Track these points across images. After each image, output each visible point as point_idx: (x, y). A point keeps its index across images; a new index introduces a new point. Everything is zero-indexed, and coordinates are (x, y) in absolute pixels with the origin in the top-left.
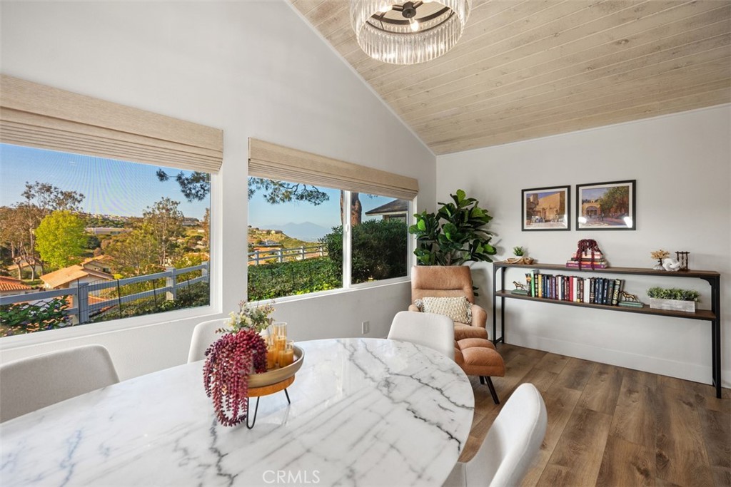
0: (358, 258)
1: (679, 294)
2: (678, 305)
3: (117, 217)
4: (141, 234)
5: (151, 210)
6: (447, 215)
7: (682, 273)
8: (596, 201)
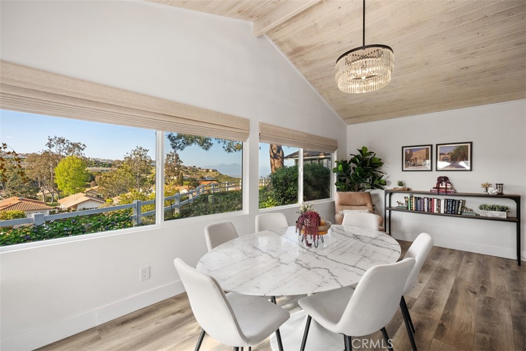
0: (294, 187)
1: (497, 208)
2: (497, 214)
3: (104, 160)
4: (123, 171)
5: (129, 155)
6: (357, 162)
7: (499, 195)
8: (448, 154)
